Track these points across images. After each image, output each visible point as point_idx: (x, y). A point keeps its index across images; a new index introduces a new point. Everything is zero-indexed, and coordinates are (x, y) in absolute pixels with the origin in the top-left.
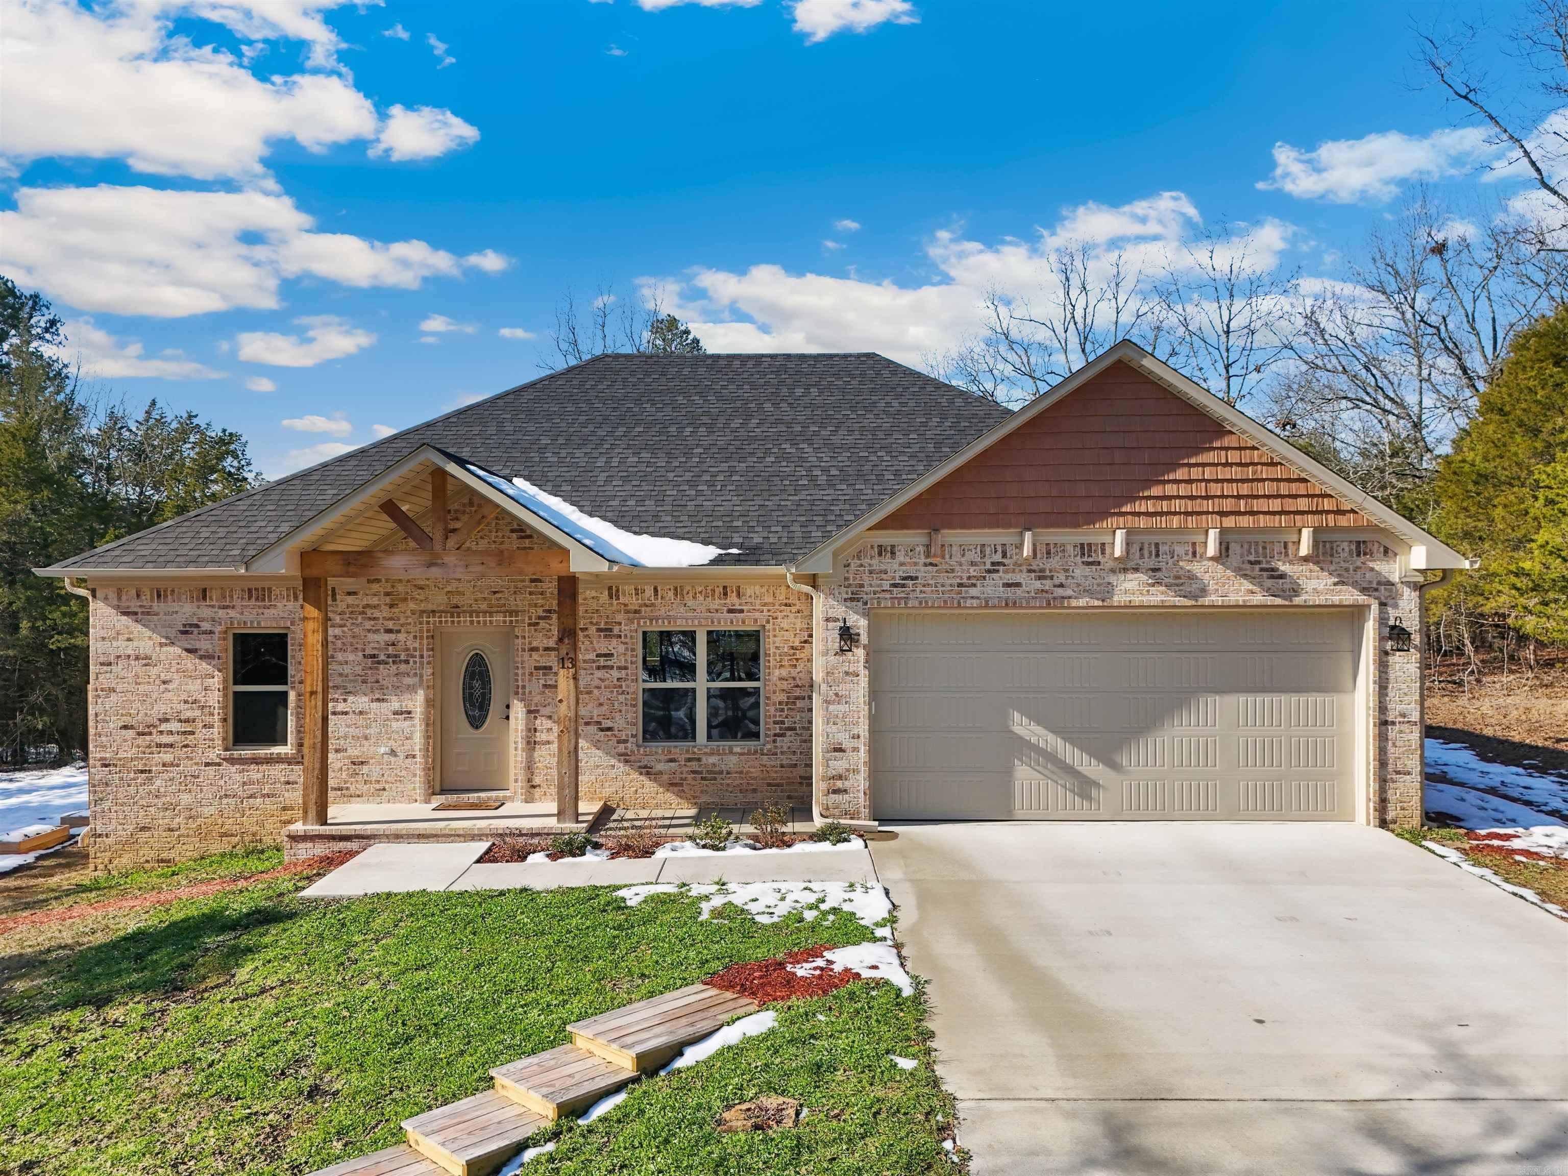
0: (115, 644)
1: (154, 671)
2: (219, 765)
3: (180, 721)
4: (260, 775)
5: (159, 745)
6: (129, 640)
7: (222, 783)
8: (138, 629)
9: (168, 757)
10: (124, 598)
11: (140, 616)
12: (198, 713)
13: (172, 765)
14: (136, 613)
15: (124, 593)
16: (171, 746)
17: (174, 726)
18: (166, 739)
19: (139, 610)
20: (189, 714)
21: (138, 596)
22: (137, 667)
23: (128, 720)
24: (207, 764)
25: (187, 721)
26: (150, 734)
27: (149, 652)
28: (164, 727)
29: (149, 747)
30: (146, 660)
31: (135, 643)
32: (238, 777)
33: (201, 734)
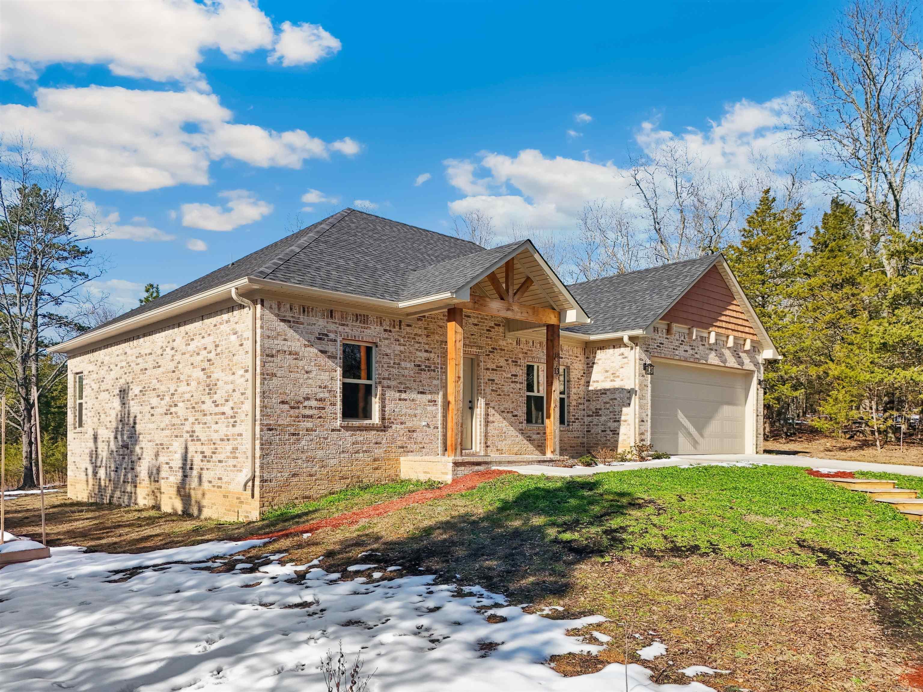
0: (276, 342)
1: (301, 363)
2: (339, 430)
3: (316, 400)
4: (362, 438)
5: (304, 416)
6: (285, 340)
7: (341, 443)
8: (290, 333)
9: (309, 425)
10: (282, 309)
11: (292, 324)
12: (327, 395)
13: (312, 430)
14: (289, 321)
15: (282, 306)
16: (311, 417)
17: (313, 403)
18: (308, 412)
19: (291, 319)
20: (321, 395)
21: (291, 309)
22: (289, 360)
23: (285, 398)
24: (333, 430)
25: (320, 400)
26: (299, 408)
27: (297, 349)
28: (306, 403)
29: (298, 417)
30: (295, 355)
31: (289, 343)
32: (350, 439)
33: (329, 409)
